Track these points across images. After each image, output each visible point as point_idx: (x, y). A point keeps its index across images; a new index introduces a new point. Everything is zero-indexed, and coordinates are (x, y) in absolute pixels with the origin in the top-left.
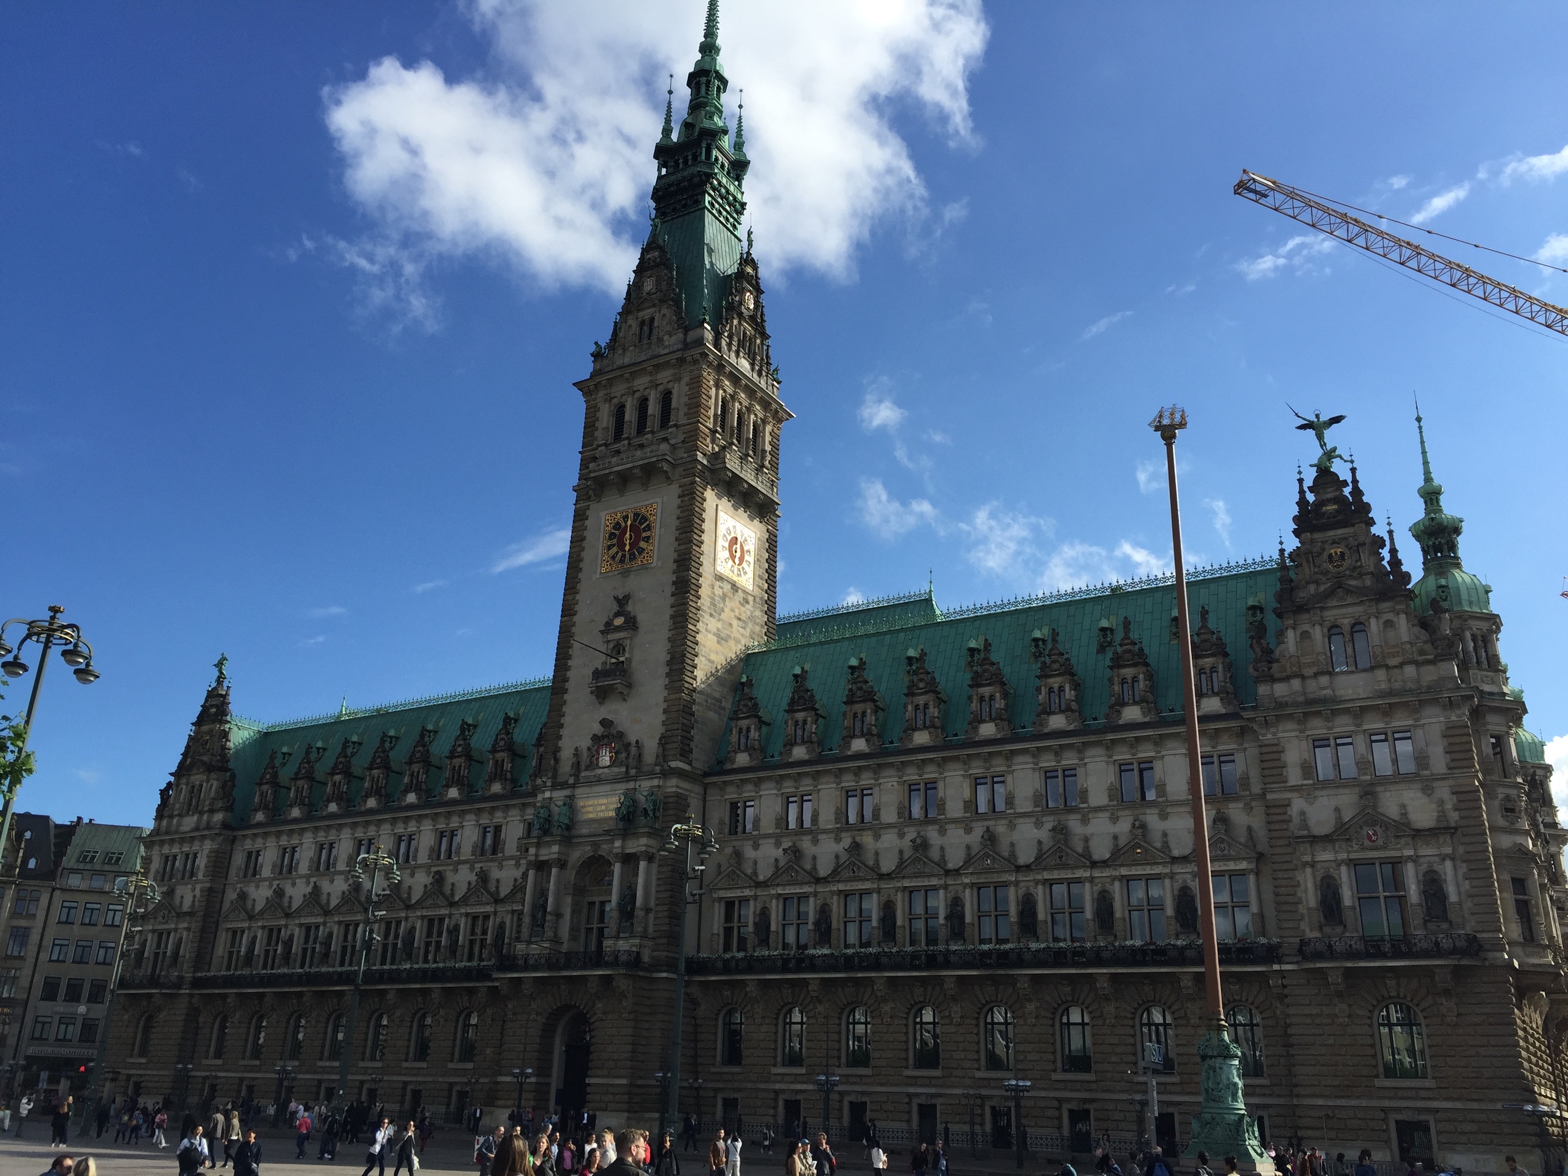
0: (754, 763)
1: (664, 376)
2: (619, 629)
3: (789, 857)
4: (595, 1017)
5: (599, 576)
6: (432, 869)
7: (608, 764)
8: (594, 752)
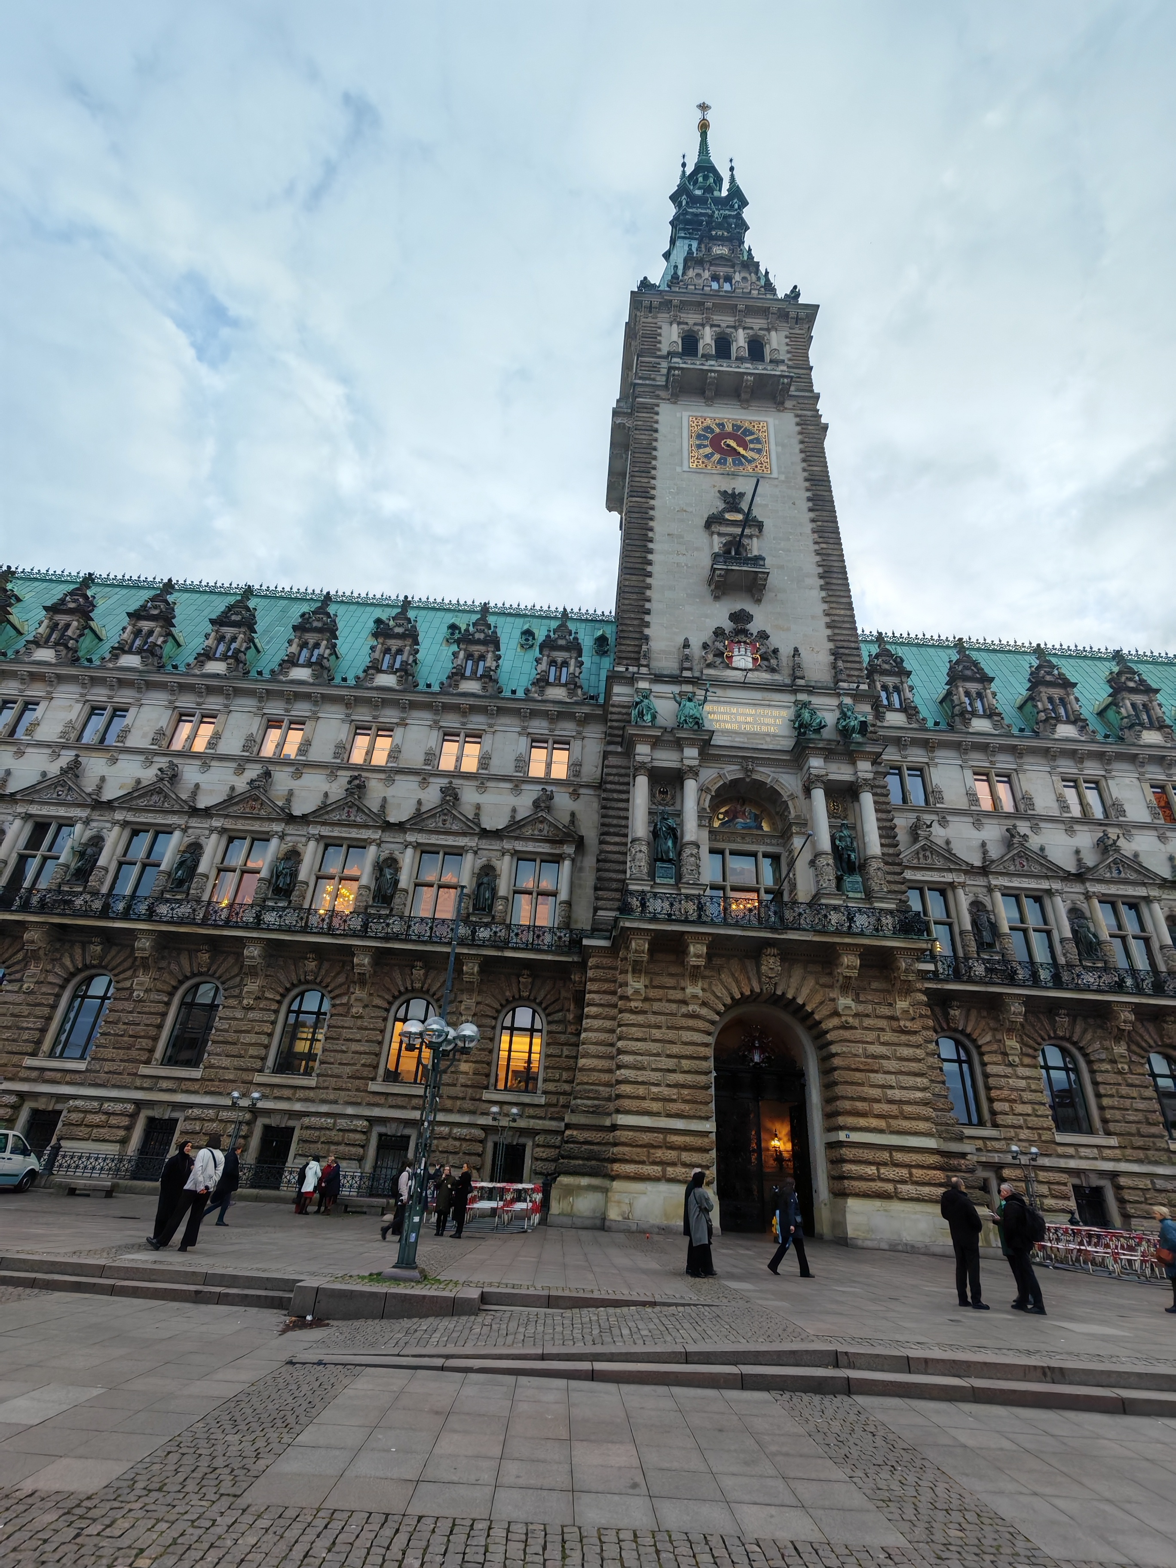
0: (914, 726)
1: (757, 323)
2: (734, 523)
3: (1015, 840)
4: (835, 1021)
5: (686, 468)
6: (340, 773)
7: (750, 666)
8: (722, 648)
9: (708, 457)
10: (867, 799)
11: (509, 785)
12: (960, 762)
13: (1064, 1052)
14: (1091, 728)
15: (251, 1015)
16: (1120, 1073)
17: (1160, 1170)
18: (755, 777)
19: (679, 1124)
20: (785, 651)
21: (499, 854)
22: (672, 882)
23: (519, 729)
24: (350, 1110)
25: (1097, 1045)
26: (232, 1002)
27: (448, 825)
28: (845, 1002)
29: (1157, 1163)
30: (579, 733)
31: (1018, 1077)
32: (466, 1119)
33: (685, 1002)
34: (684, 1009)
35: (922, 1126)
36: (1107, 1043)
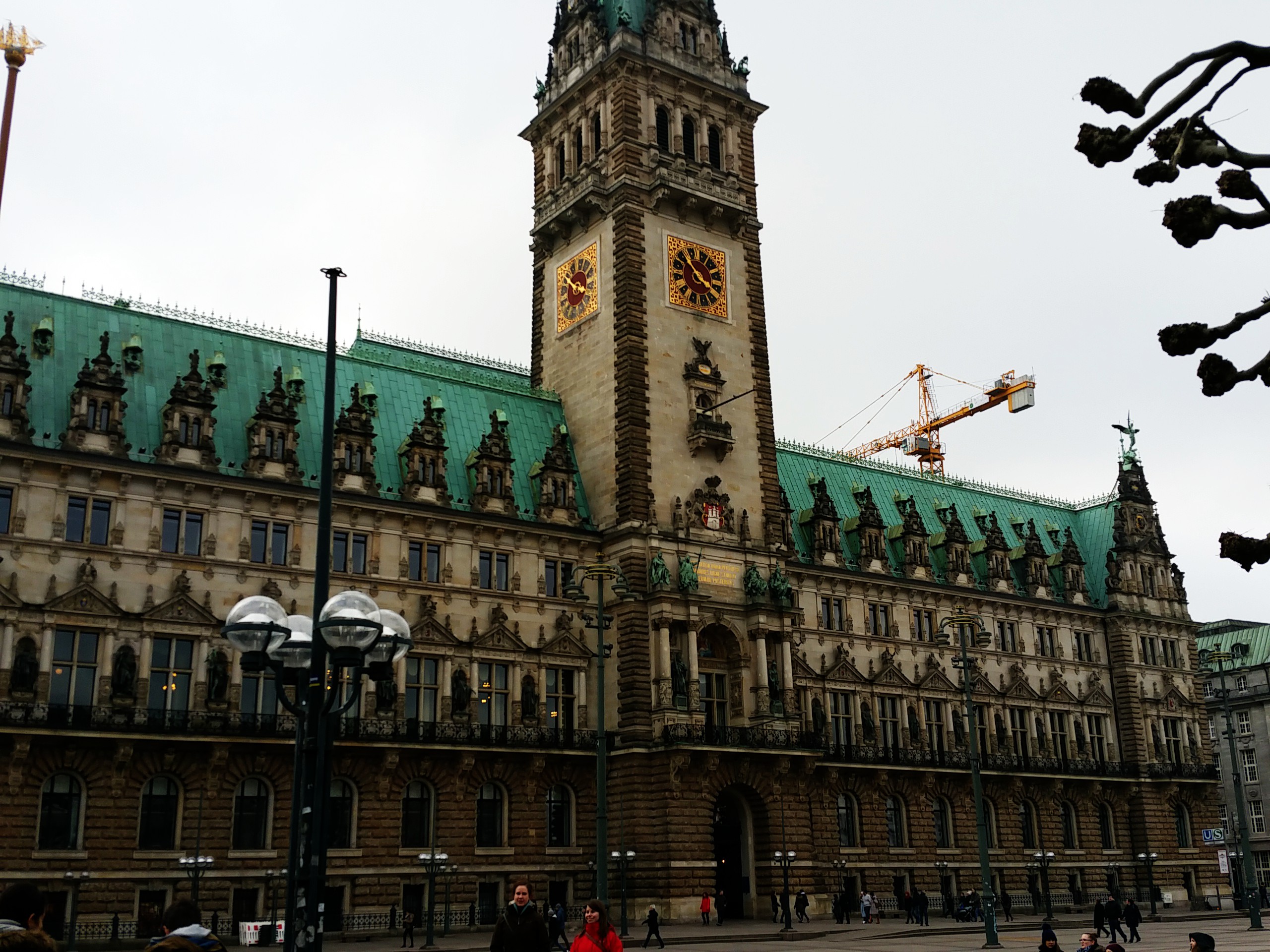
2: (705, 378)
3: (843, 656)
4: (771, 798)
5: (668, 305)
6: (408, 591)
7: (718, 527)
8: (701, 509)
9: (683, 290)
10: (787, 646)
11: (535, 605)
12: (815, 591)
13: (847, 799)
14: (889, 563)
15: (385, 805)
16: (873, 810)
17: (884, 865)
18: (722, 623)
19: (700, 864)
20: (738, 511)
21: (536, 666)
22: (686, 708)
23: (537, 552)
24: (466, 870)
25: (865, 794)
26: (371, 797)
27: (501, 643)
28: (777, 786)
29: (882, 861)
30: (581, 557)
31: (826, 815)
32: (538, 868)
33: (701, 791)
34: (699, 796)
35: (806, 854)
36: (870, 792)
